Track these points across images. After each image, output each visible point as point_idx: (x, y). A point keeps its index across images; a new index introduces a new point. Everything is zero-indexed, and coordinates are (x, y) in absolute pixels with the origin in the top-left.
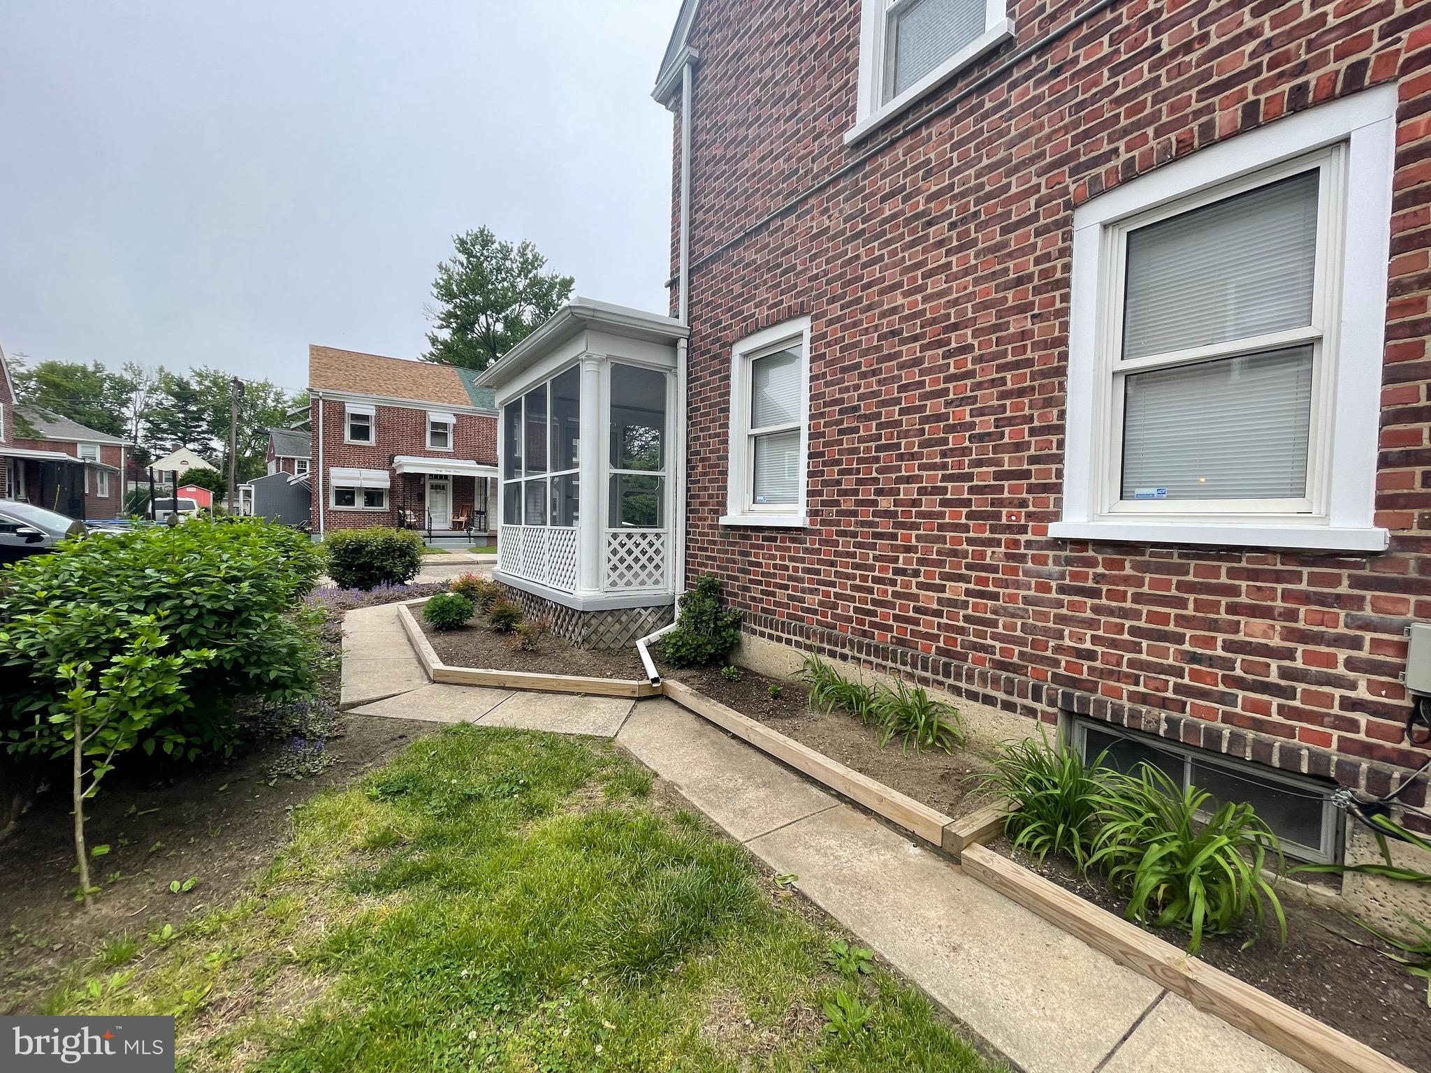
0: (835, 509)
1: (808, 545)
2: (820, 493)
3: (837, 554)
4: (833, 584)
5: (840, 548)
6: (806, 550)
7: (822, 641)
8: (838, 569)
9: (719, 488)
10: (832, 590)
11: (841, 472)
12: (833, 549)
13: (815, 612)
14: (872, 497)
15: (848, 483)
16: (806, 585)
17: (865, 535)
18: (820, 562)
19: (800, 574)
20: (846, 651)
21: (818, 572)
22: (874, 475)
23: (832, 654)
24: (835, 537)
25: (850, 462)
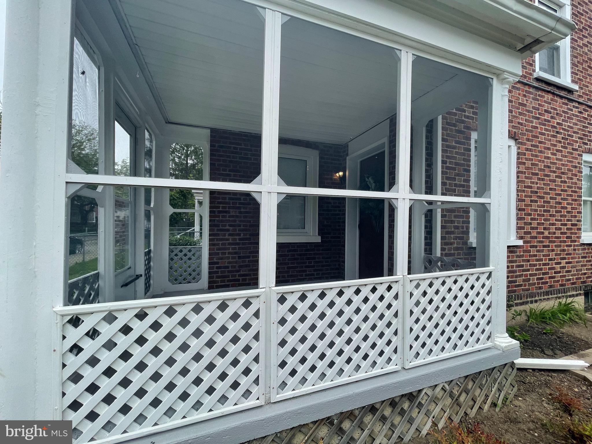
0: (529, 236)
1: (518, 254)
2: (523, 228)
3: (530, 256)
4: (528, 270)
5: (531, 253)
6: (518, 256)
7: (527, 298)
8: (531, 263)
9: (463, 222)
10: (528, 273)
11: (532, 219)
12: (528, 254)
13: (521, 285)
14: (542, 231)
15: (535, 224)
16: (518, 273)
17: (540, 246)
18: (524, 261)
19: (515, 268)
20: (537, 298)
21: (522, 266)
22: (543, 221)
23: (532, 302)
24: (529, 248)
25: (534, 215)
